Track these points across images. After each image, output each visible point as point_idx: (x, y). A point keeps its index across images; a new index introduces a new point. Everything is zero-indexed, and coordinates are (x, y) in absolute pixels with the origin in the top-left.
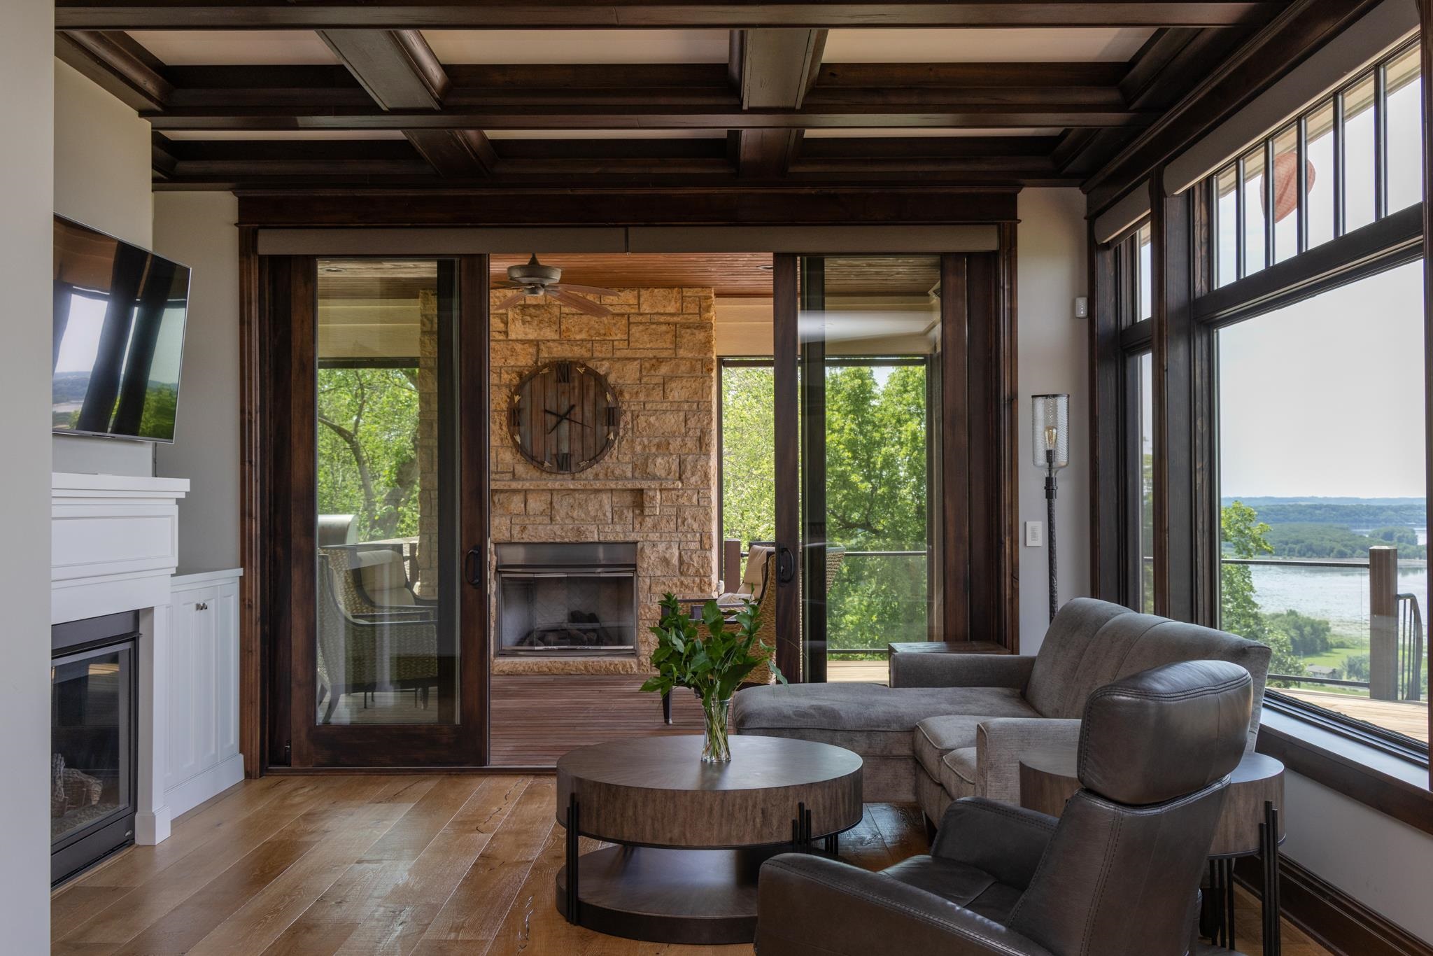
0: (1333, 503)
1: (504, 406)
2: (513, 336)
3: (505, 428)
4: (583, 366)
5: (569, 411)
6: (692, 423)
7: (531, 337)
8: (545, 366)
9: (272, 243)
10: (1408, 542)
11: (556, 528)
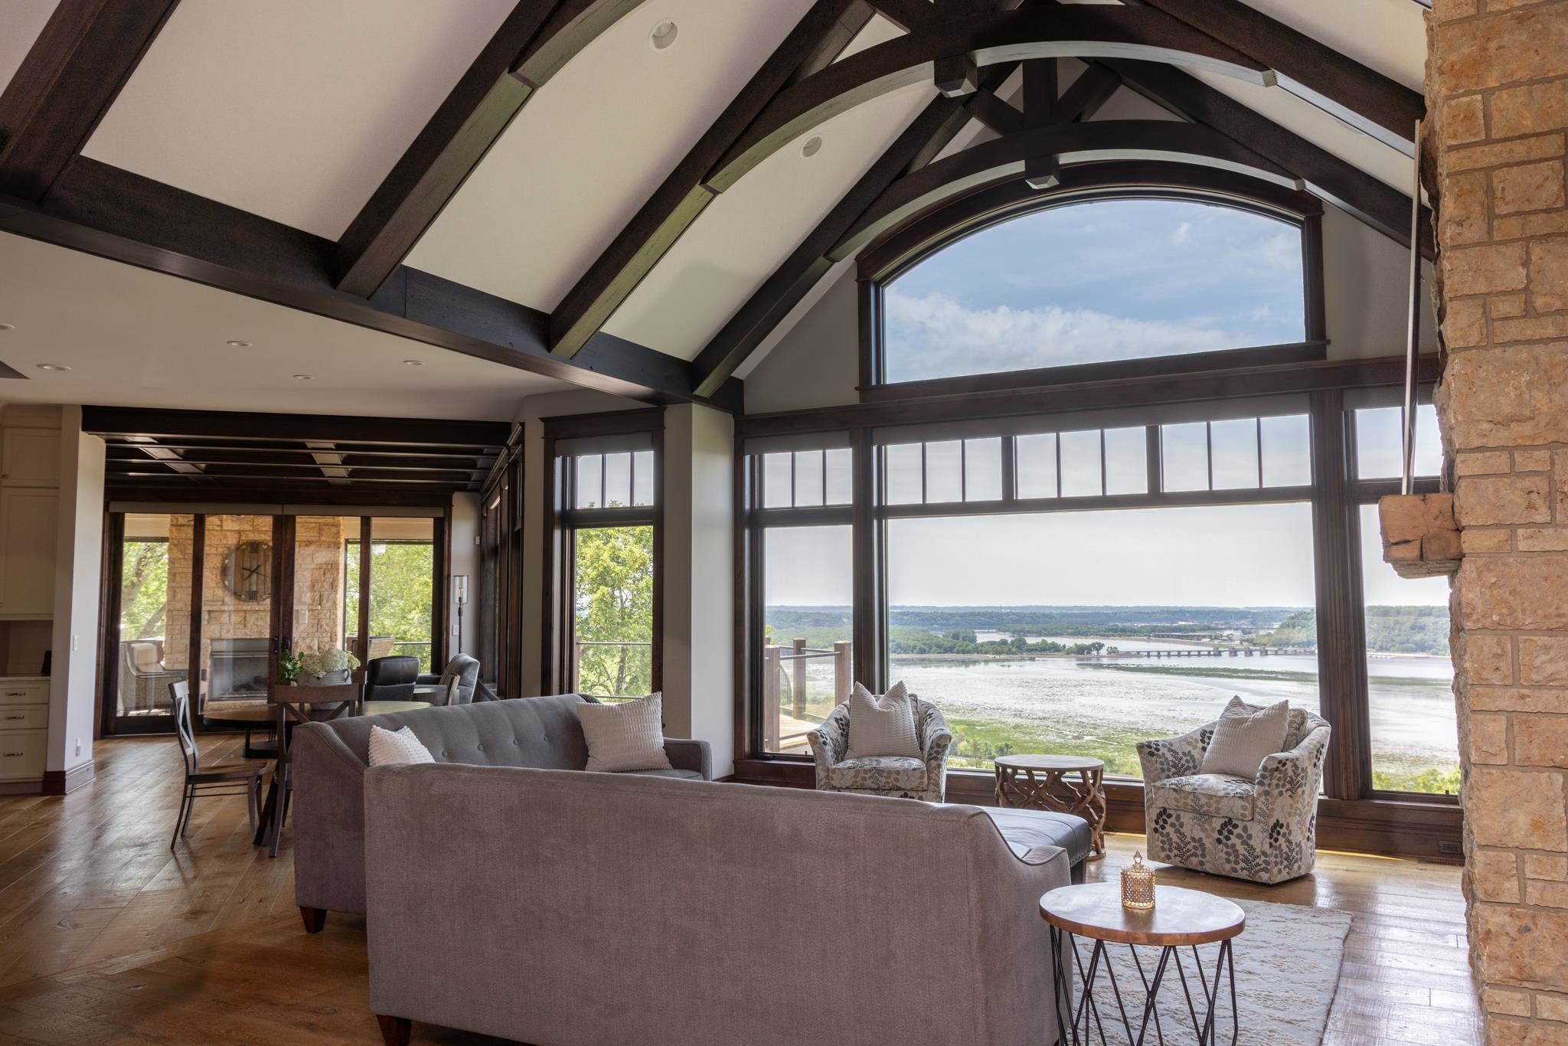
0: (917, 611)
1: (219, 565)
2: (225, 528)
3: (219, 577)
4: (265, 544)
5: (257, 569)
6: (328, 575)
7: (236, 529)
8: (244, 544)
9: (115, 508)
10: (970, 641)
11: (247, 631)
